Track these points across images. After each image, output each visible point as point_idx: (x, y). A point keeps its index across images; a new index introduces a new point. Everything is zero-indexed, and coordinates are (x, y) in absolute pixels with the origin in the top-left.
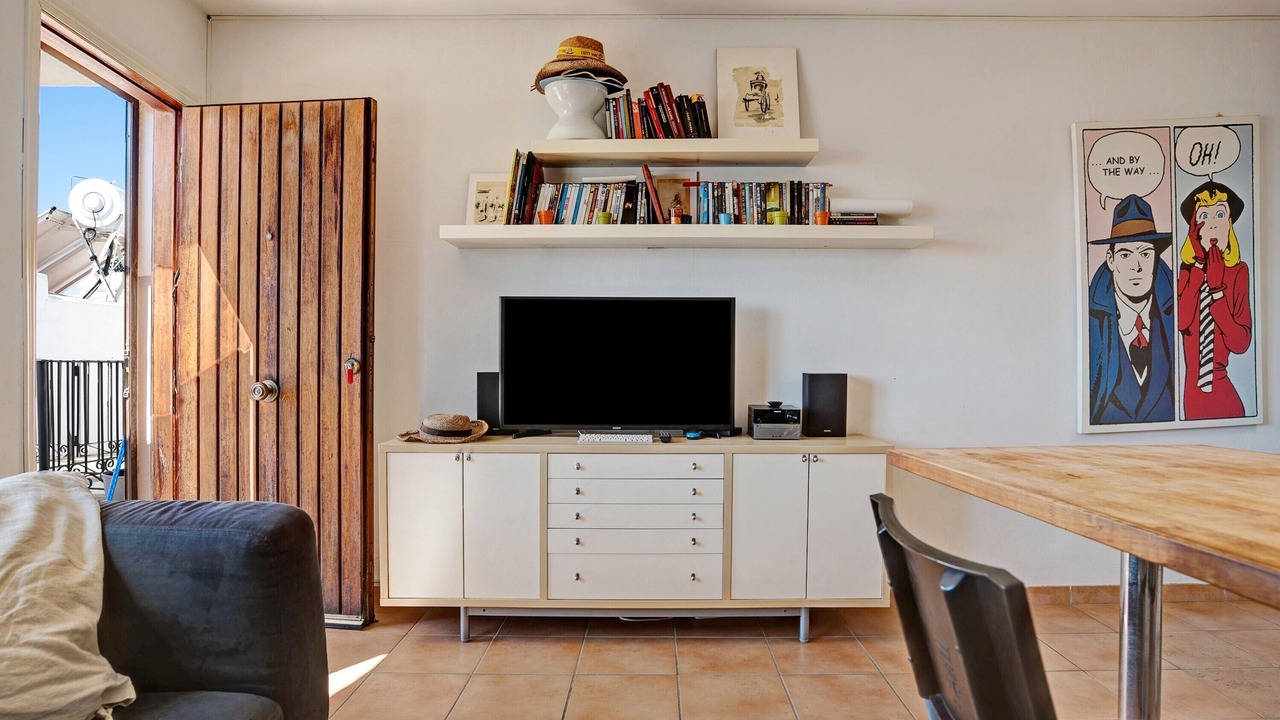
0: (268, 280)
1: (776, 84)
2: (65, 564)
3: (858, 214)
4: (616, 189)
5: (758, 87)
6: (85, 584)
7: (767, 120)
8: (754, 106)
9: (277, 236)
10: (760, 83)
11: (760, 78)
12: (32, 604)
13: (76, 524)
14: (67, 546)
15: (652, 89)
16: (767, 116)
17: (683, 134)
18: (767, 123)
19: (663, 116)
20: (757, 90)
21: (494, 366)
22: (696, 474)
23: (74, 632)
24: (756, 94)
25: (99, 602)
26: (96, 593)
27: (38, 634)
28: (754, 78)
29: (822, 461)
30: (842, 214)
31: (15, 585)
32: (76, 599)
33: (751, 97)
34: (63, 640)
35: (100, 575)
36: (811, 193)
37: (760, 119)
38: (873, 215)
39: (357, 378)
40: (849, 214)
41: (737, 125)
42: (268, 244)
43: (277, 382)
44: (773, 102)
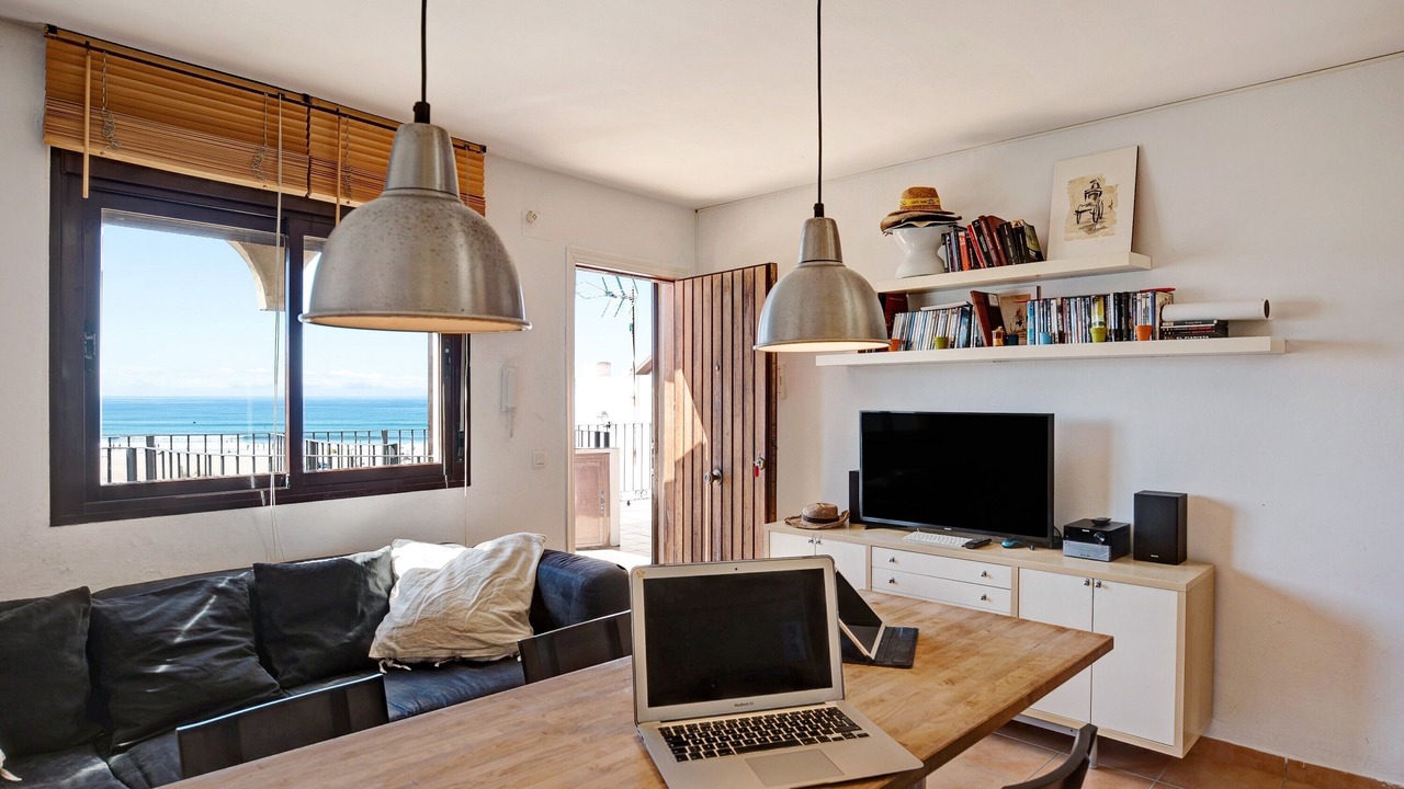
0: (717, 399)
1: (1112, 190)
2: (517, 580)
3: (1193, 322)
4: (953, 313)
5: (1092, 197)
6: (522, 591)
7: (1099, 230)
8: (1086, 217)
9: (721, 368)
10: (1095, 192)
11: (1096, 186)
12: (498, 596)
13: (528, 560)
14: (520, 572)
15: (973, 223)
16: (1098, 226)
17: (1003, 259)
18: (1097, 233)
19: (984, 246)
20: (1091, 200)
21: (857, 466)
22: (985, 580)
23: (513, 612)
24: (1090, 204)
25: (529, 601)
26: (528, 596)
27: (498, 609)
28: (1089, 187)
29: (1106, 587)
30: (1176, 323)
31: (493, 587)
32: (517, 597)
33: (1084, 208)
34: (507, 615)
35: (532, 588)
36: (1139, 303)
37: (1091, 229)
38: (1211, 322)
39: (762, 473)
40: (1183, 323)
41: (1066, 239)
42: (717, 373)
43: (722, 472)
44: (1106, 209)
